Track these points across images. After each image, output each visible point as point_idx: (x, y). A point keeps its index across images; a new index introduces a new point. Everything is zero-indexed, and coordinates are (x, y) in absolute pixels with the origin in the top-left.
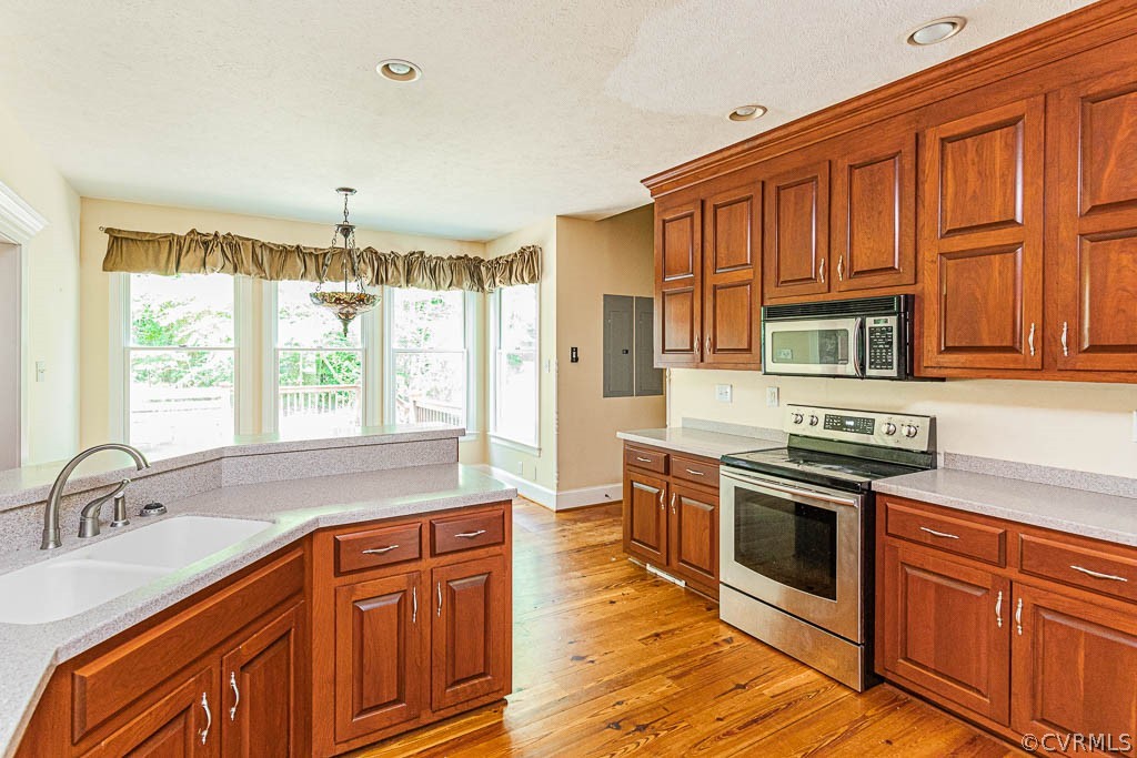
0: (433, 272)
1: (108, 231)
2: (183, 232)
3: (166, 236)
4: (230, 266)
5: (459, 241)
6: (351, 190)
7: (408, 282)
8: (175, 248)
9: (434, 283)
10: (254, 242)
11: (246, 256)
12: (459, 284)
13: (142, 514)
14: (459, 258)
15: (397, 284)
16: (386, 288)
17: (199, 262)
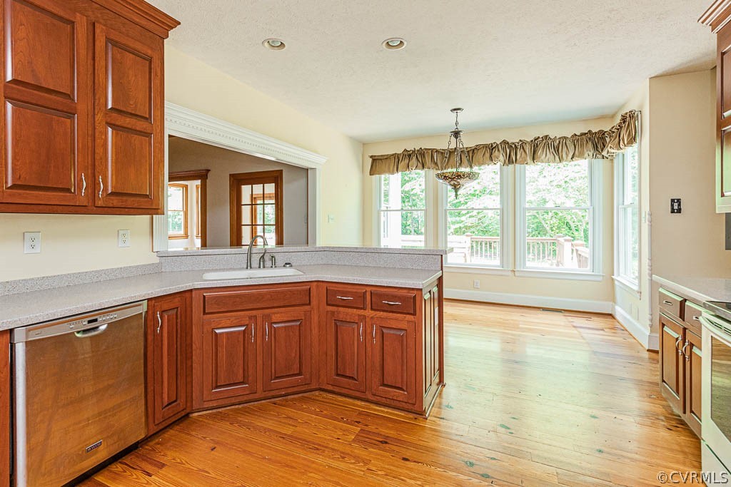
0: (557, 150)
1: (371, 157)
2: (400, 151)
3: (393, 155)
4: (420, 165)
5: (584, 120)
6: (459, 109)
7: (533, 159)
8: (396, 160)
9: (557, 157)
10: (432, 150)
11: (428, 159)
12: (581, 155)
13: (284, 266)
14: (582, 134)
15: (524, 162)
16: (518, 166)
17: (406, 166)
